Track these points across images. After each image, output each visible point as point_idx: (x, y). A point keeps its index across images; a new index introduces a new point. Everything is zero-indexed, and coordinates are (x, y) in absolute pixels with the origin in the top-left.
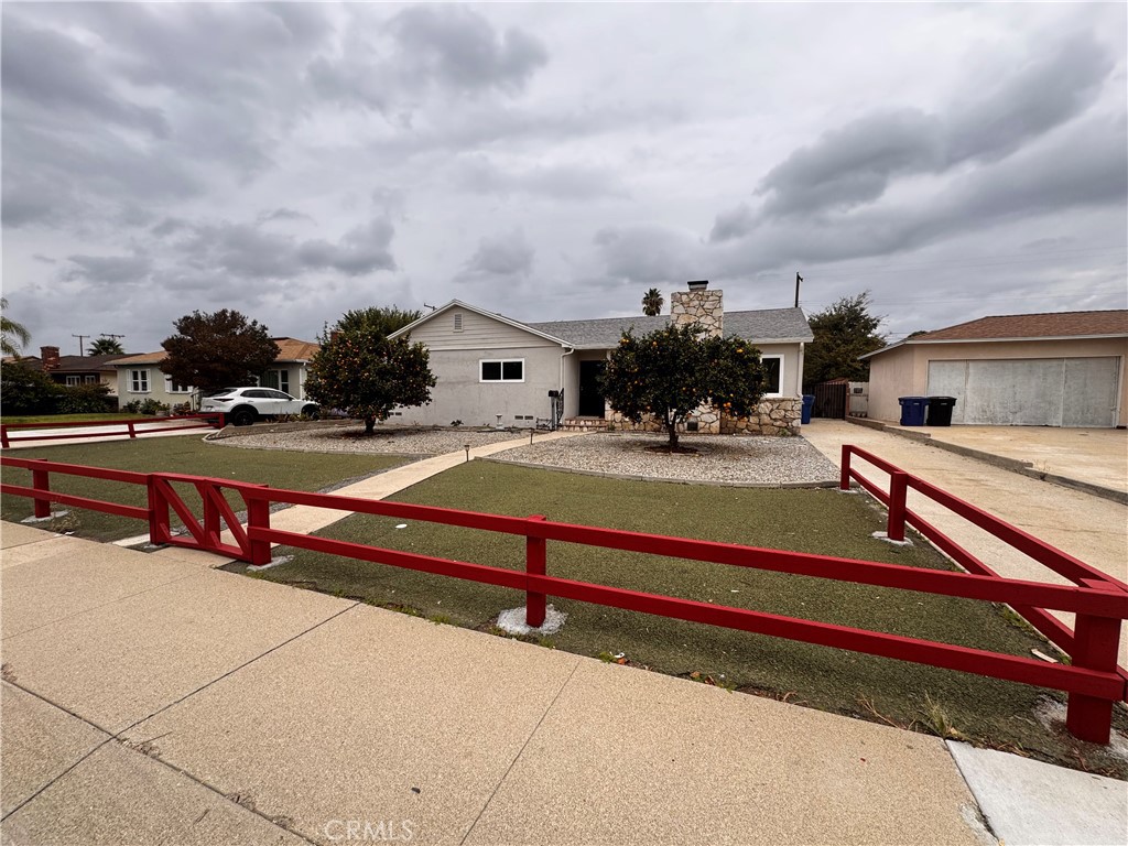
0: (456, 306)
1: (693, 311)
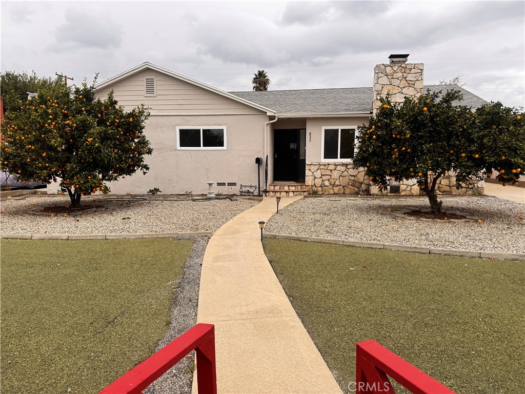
0: (148, 70)
1: (396, 82)
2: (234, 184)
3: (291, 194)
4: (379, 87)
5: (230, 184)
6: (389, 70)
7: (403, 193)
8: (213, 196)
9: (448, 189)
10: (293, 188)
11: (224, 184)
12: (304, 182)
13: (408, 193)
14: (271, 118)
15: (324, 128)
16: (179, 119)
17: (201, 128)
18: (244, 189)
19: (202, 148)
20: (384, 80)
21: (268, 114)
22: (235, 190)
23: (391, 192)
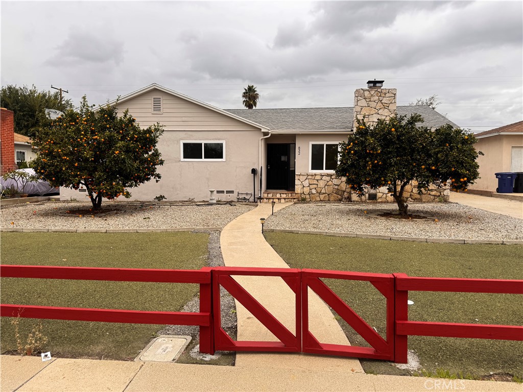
0: (155, 90)
1: (373, 104)
2: (232, 192)
3: (283, 201)
4: (358, 109)
5: (228, 192)
6: (367, 93)
7: (379, 200)
8: (215, 201)
9: (418, 196)
10: (284, 196)
11: (223, 192)
12: (294, 190)
13: (384, 200)
14: (265, 134)
15: (311, 143)
16: (182, 135)
17: (203, 142)
18: (241, 197)
19: (203, 159)
20: (363, 103)
21: (262, 131)
22: (233, 197)
23: (369, 199)
